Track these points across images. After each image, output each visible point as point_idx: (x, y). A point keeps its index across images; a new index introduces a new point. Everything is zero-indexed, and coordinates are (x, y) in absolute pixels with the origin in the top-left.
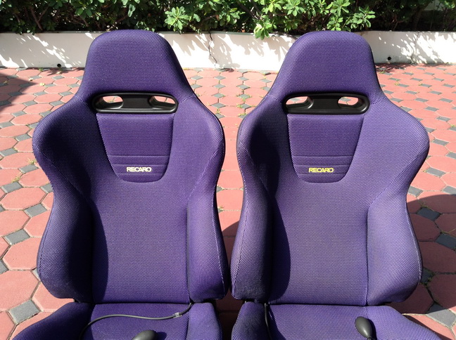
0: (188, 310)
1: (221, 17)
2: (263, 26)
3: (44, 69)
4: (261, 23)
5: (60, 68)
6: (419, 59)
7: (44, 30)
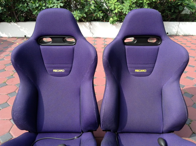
0: (81, 136)
1: (95, 15)
3: (19, 38)
4: (112, 18)
5: (26, 37)
6: (180, 33)
7: (19, 21)
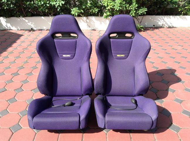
0: (81, 98)
1: (91, 11)
2: (106, 14)
3: (26, 30)
4: (106, 13)
5: (32, 30)
6: (165, 26)
7: (27, 16)
